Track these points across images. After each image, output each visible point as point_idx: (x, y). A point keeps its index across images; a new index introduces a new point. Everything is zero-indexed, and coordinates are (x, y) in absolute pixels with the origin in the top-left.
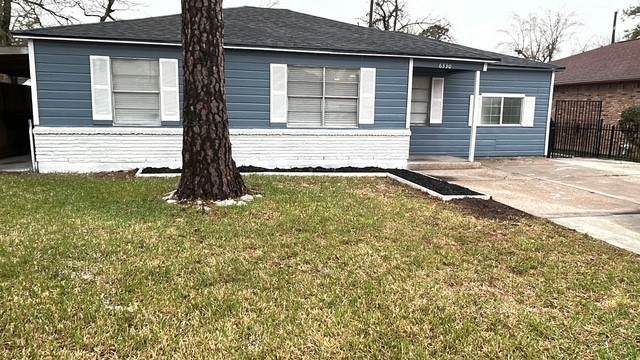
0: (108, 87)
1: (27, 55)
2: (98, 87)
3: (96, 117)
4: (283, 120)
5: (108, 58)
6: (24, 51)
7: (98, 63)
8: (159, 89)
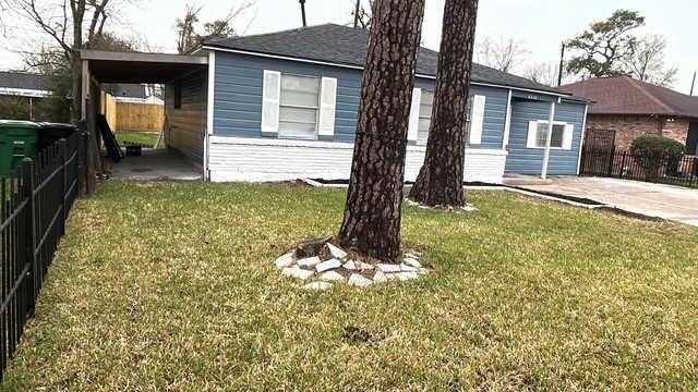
0: (277, 101)
1: (207, 65)
2: (269, 100)
3: (265, 129)
4: (415, 138)
5: (279, 73)
6: (203, 61)
7: (270, 77)
8: (318, 105)
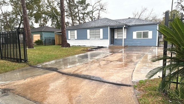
2: (69, 35)
4: (89, 38)
5: (70, 31)
